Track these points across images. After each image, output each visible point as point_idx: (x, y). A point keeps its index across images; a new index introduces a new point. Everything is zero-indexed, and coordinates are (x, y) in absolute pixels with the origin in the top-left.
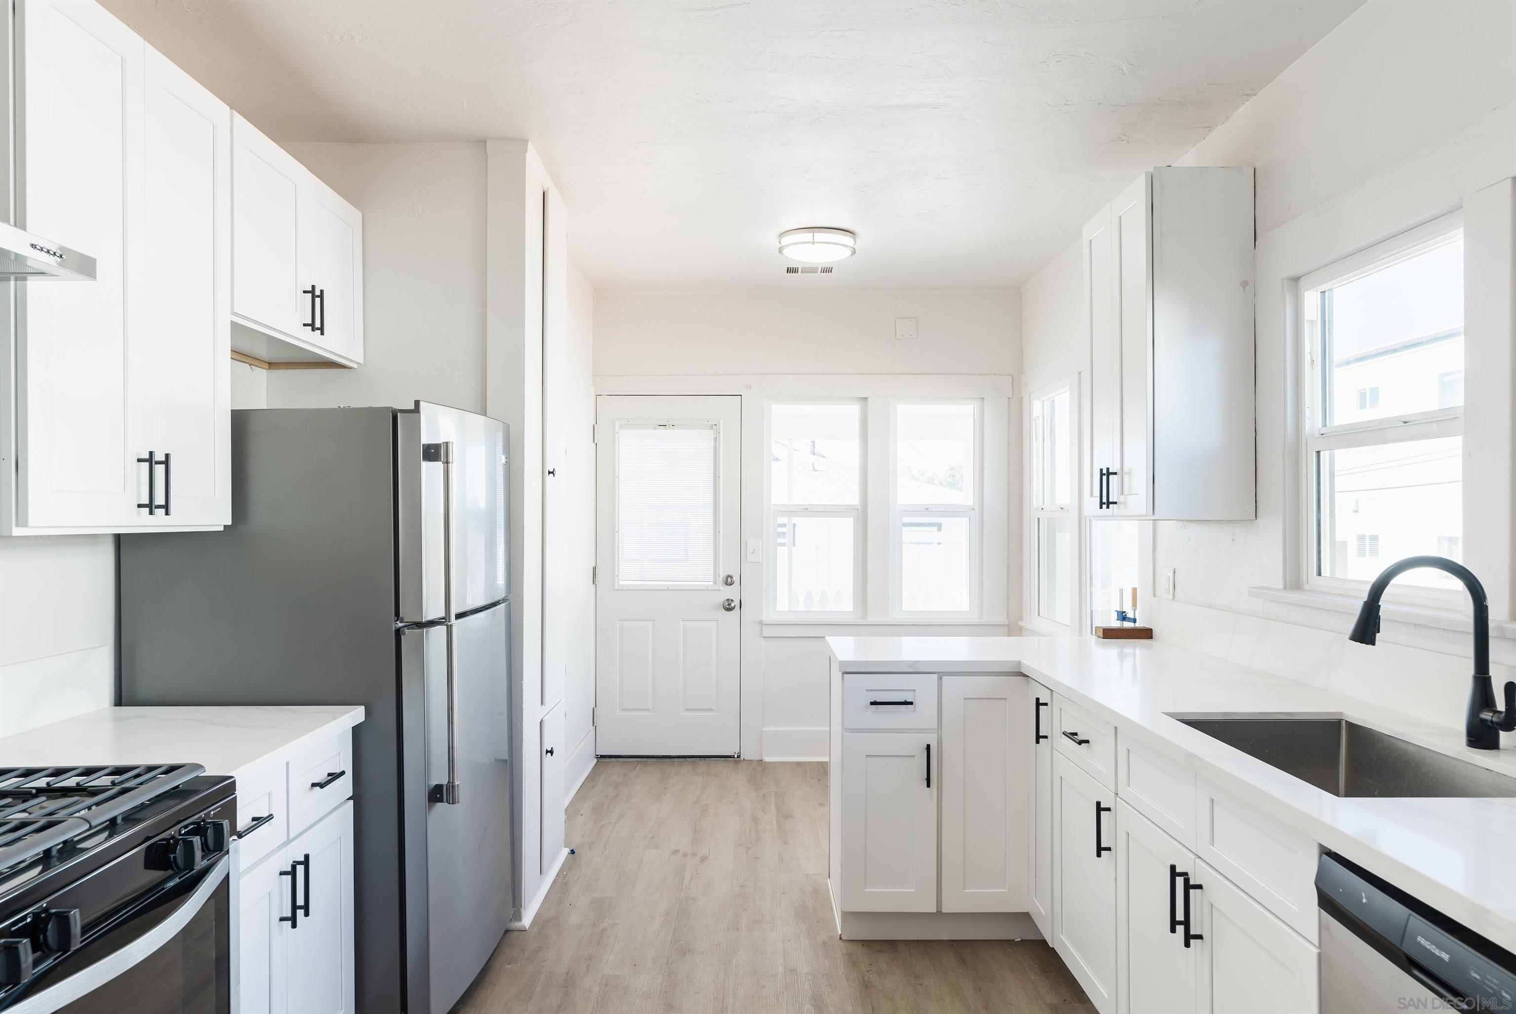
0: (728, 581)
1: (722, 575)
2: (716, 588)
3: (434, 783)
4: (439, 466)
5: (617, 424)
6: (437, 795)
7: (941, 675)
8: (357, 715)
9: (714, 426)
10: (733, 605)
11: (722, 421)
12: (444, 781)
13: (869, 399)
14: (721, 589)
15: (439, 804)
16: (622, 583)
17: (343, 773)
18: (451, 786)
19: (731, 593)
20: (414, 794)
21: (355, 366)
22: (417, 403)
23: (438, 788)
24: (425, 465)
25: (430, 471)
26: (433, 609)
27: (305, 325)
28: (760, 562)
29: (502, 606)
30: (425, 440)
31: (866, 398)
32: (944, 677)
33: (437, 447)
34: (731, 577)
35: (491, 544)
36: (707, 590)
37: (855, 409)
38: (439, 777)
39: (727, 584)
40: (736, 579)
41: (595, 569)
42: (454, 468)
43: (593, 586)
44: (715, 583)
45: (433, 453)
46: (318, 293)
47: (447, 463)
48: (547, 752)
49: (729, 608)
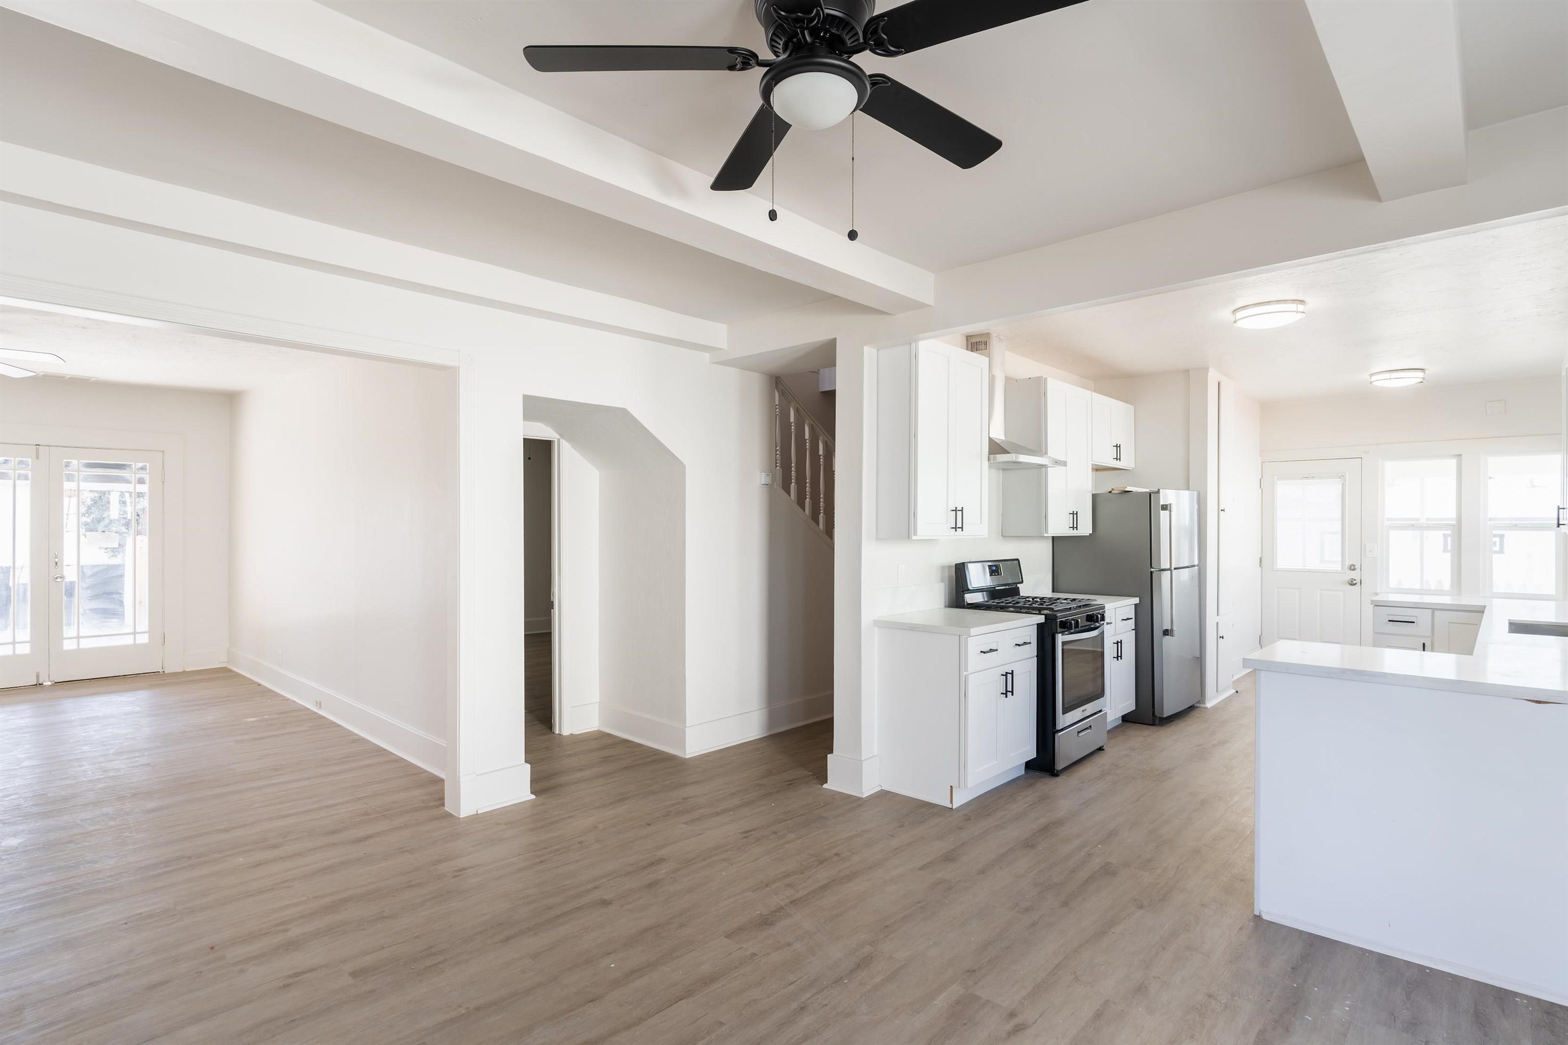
0: (1352, 568)
1: (1348, 564)
2: (1342, 572)
3: (1165, 628)
4: (1167, 512)
5: (1276, 478)
6: (1166, 633)
7: (1433, 610)
8: (1136, 600)
9: (1342, 477)
10: (1355, 582)
11: (1347, 474)
12: (1169, 628)
13: (1463, 456)
14: (1347, 572)
15: (1167, 636)
16: (1278, 567)
17: (1132, 618)
18: (1172, 630)
19: (1354, 575)
20: (1157, 632)
21: (1131, 469)
22: (1159, 490)
23: (1167, 630)
24: (1162, 512)
25: (1164, 514)
26: (1165, 564)
27: (1114, 459)
28: (1375, 557)
29: (1196, 568)
30: (1162, 503)
31: (1461, 455)
32: (1435, 611)
33: (1166, 505)
34: (1354, 566)
35: (1191, 541)
36: (1337, 572)
37: (1454, 462)
38: (1167, 626)
39: (1351, 570)
40: (1358, 566)
41: (1261, 559)
42: (1173, 513)
43: (1260, 568)
44: (1342, 568)
45: (1165, 507)
46: (1118, 445)
47: (1170, 511)
48: (1220, 637)
49: (1352, 583)
